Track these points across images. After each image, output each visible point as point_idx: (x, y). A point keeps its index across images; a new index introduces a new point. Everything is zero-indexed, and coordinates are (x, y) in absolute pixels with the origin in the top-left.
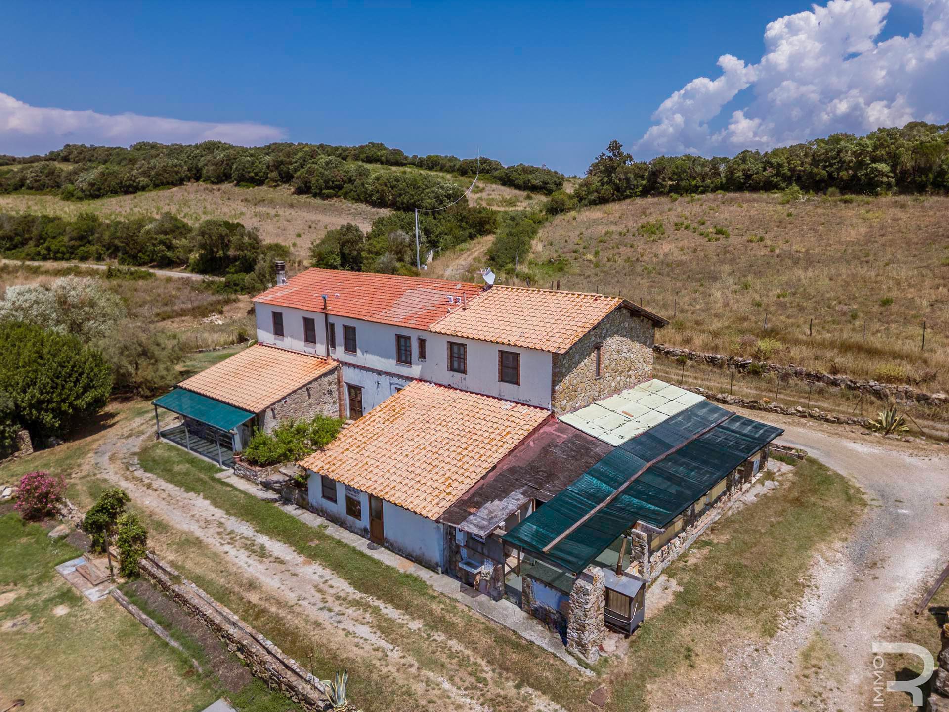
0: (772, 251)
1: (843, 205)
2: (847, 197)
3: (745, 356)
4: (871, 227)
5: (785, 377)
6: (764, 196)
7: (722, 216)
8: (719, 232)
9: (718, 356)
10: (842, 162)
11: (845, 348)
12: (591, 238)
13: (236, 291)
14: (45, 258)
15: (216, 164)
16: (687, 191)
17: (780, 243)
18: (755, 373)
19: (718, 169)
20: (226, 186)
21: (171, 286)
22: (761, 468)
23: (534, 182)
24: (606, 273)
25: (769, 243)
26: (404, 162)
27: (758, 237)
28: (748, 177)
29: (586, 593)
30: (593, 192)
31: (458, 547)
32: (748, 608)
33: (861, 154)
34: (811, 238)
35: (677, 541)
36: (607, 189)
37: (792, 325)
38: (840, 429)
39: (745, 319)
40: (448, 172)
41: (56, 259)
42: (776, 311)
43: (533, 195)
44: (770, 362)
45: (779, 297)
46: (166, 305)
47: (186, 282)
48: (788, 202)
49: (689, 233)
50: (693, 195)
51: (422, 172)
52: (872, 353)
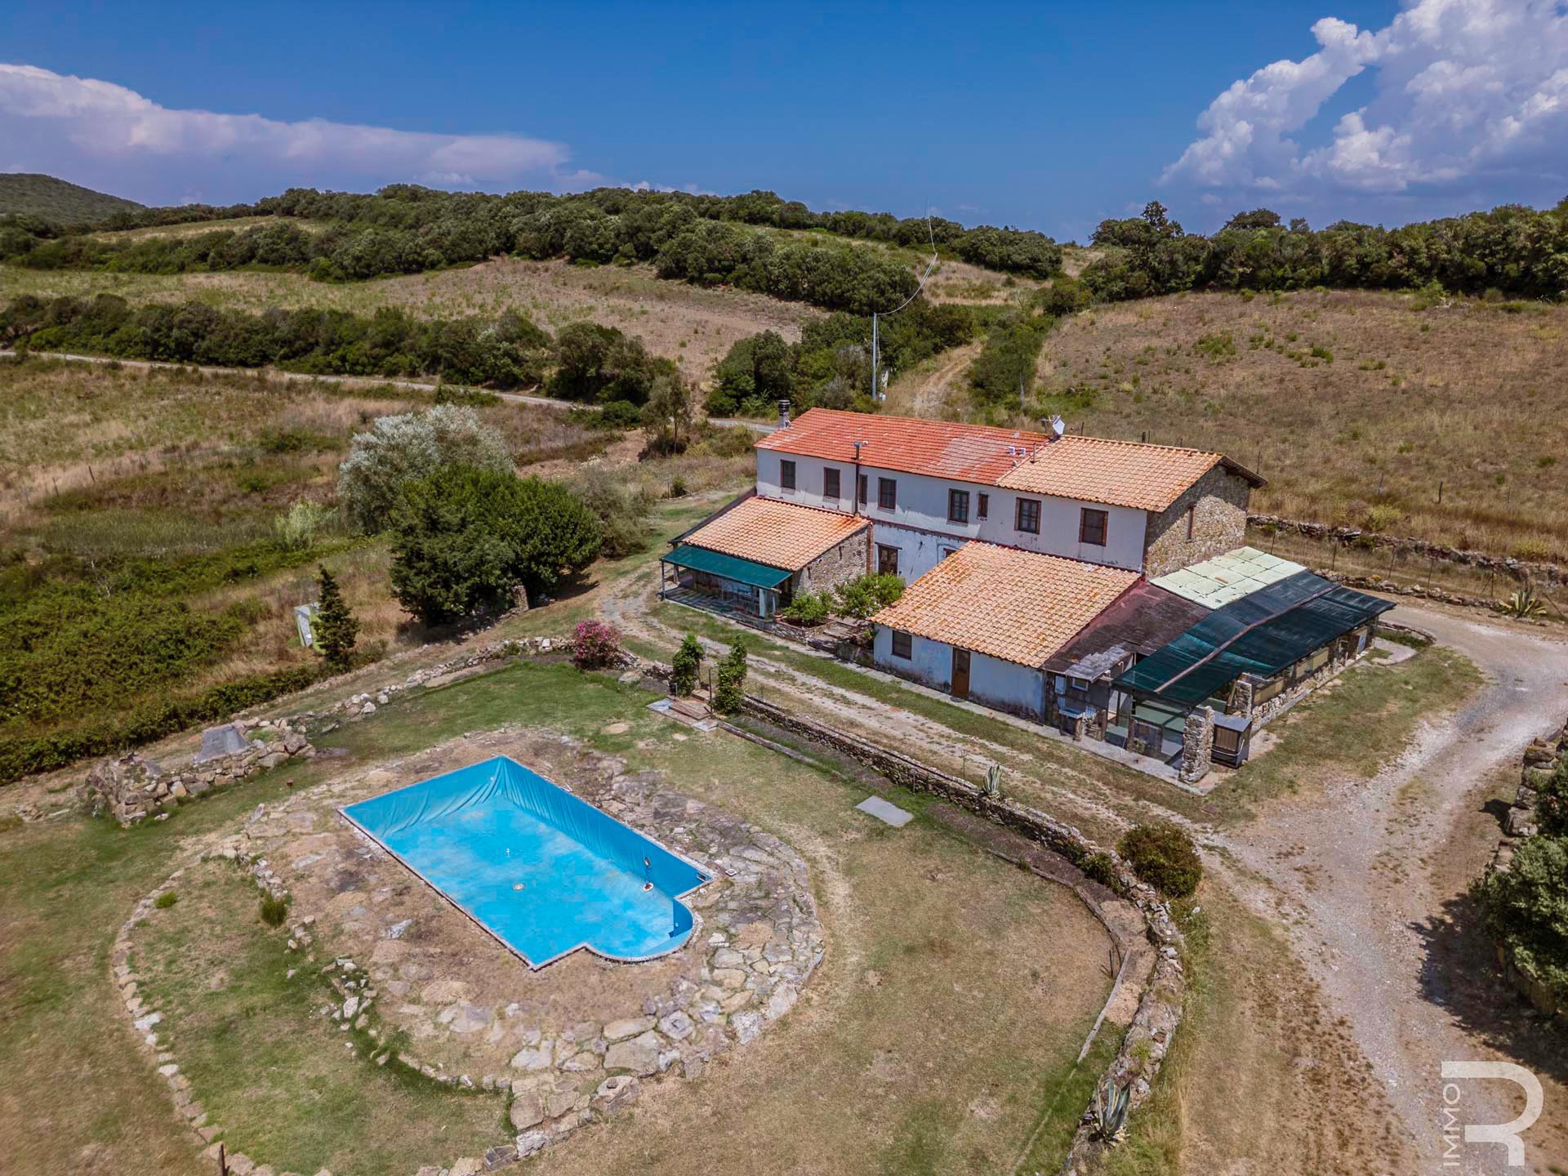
0: (1394, 384)
1: (1507, 315)
2: (1513, 303)
3: (1353, 526)
4: (1543, 351)
5: (1402, 552)
6: (1388, 296)
7: (1322, 328)
8: (1317, 353)
9: (1317, 526)
10: (1508, 249)
11: (1480, 519)
12: (1124, 358)
13: (618, 425)
14: (338, 372)
15: (539, 230)
16: (1267, 286)
17: (1409, 373)
18: (1364, 546)
19: (1319, 251)
20: (555, 263)
21: (529, 416)
22: (1367, 645)
23: (1016, 258)
24: (1154, 411)
25: (1391, 372)
26: (809, 222)
27: (1376, 363)
28: (1364, 265)
29: (1199, 725)
30: (1115, 279)
31: (1056, 696)
32: (1348, 757)
33: (1539, 239)
34: (1454, 368)
35: (1277, 701)
36: (1139, 277)
37: (1417, 489)
38: (1465, 610)
39: (1353, 480)
40: (878, 239)
41: (353, 373)
42: (1396, 470)
43: (1017, 281)
44: (1383, 534)
45: (1401, 450)
46: (528, 442)
47: (547, 411)
48: (1424, 308)
49: (1273, 353)
50: (1278, 292)
51: (838, 239)
52: (1516, 525)
